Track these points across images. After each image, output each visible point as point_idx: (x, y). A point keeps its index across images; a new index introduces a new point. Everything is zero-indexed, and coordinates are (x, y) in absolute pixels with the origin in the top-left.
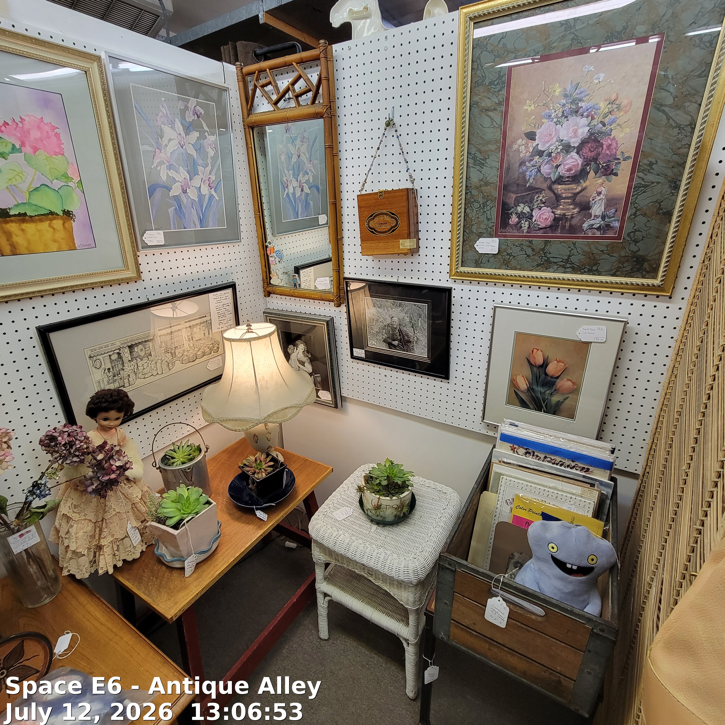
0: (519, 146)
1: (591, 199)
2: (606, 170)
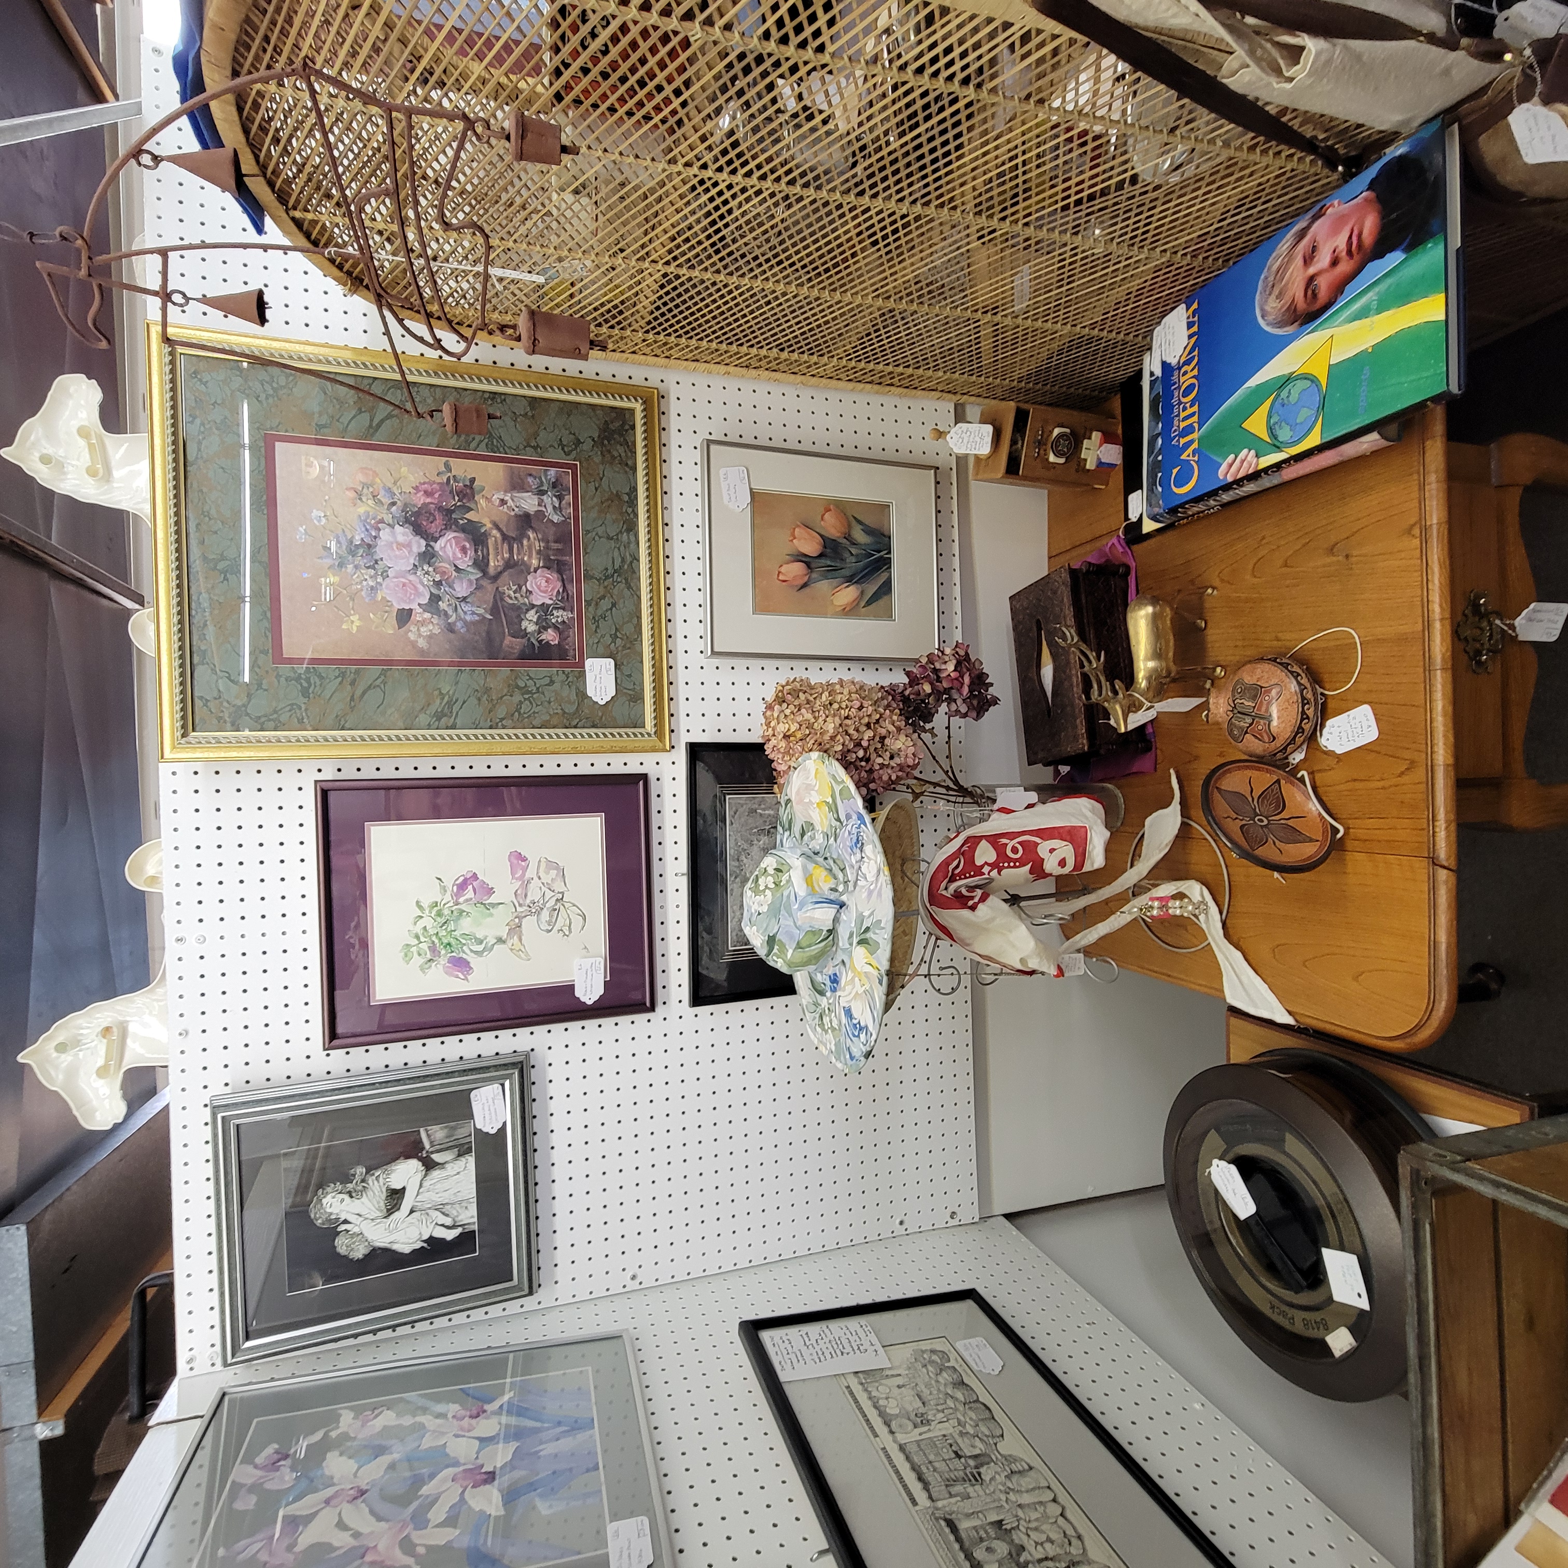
0: (420, 635)
1: (513, 513)
2: (465, 496)
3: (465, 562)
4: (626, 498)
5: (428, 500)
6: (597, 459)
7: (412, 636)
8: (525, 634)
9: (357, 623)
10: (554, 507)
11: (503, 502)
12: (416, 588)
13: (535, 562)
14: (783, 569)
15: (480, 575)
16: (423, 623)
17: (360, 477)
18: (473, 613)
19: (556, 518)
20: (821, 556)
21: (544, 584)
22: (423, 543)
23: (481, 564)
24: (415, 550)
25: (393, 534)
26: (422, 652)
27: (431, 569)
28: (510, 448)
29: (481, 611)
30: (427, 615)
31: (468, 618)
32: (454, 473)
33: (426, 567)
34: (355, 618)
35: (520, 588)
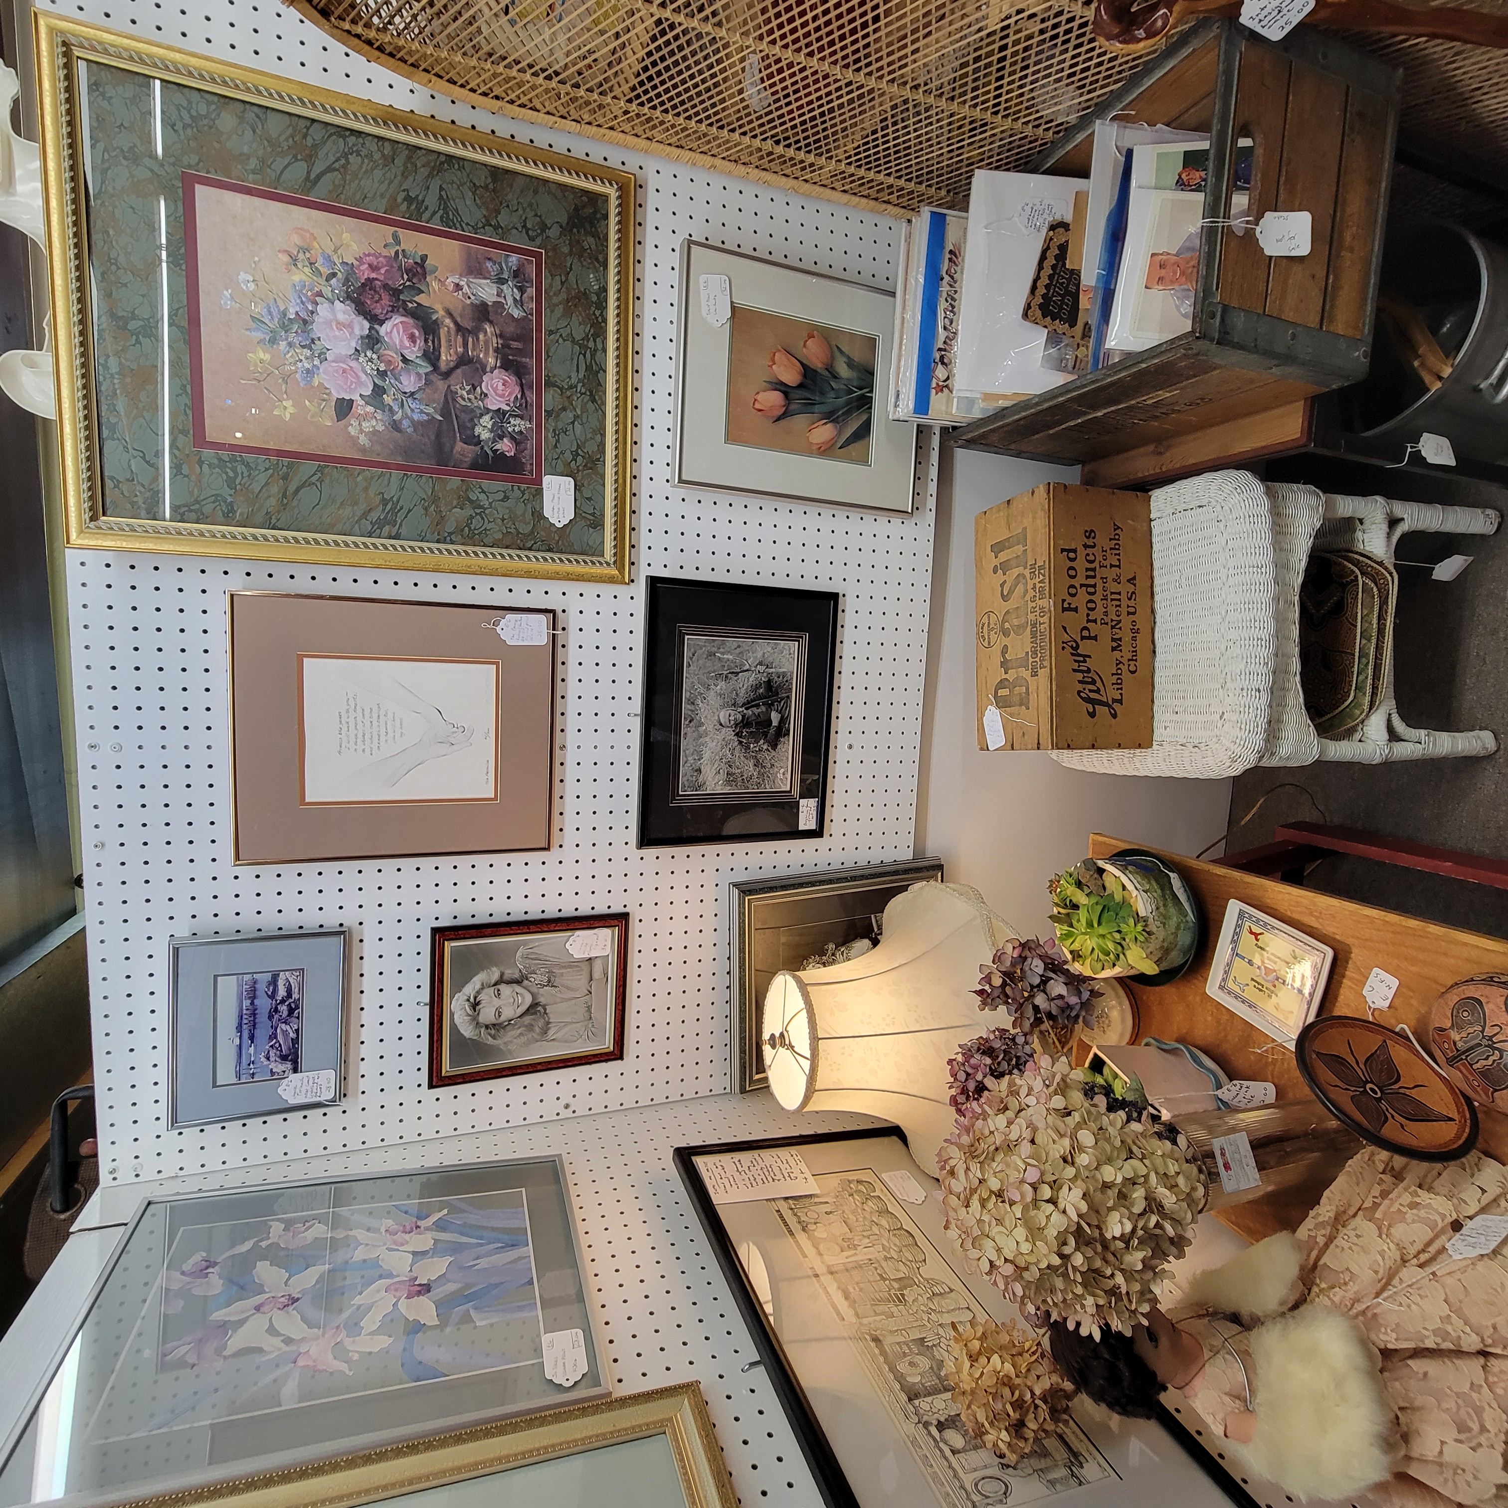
0: (361, 431)
1: (468, 302)
2: (414, 275)
3: (413, 352)
4: (594, 298)
5: (373, 275)
6: (566, 250)
7: (352, 431)
8: (476, 441)
9: (291, 410)
10: (515, 299)
11: (458, 287)
12: (358, 377)
13: (491, 361)
14: (759, 397)
15: (430, 369)
16: (365, 417)
17: (296, 239)
18: (422, 412)
19: (517, 313)
20: (801, 386)
21: (501, 387)
22: (367, 325)
23: (431, 357)
24: (357, 332)
25: (333, 311)
26: (363, 450)
27: (375, 356)
28: (467, 224)
29: (431, 410)
30: (370, 409)
31: (416, 417)
32: (403, 246)
33: (369, 353)
34: (288, 404)
35: (475, 389)
